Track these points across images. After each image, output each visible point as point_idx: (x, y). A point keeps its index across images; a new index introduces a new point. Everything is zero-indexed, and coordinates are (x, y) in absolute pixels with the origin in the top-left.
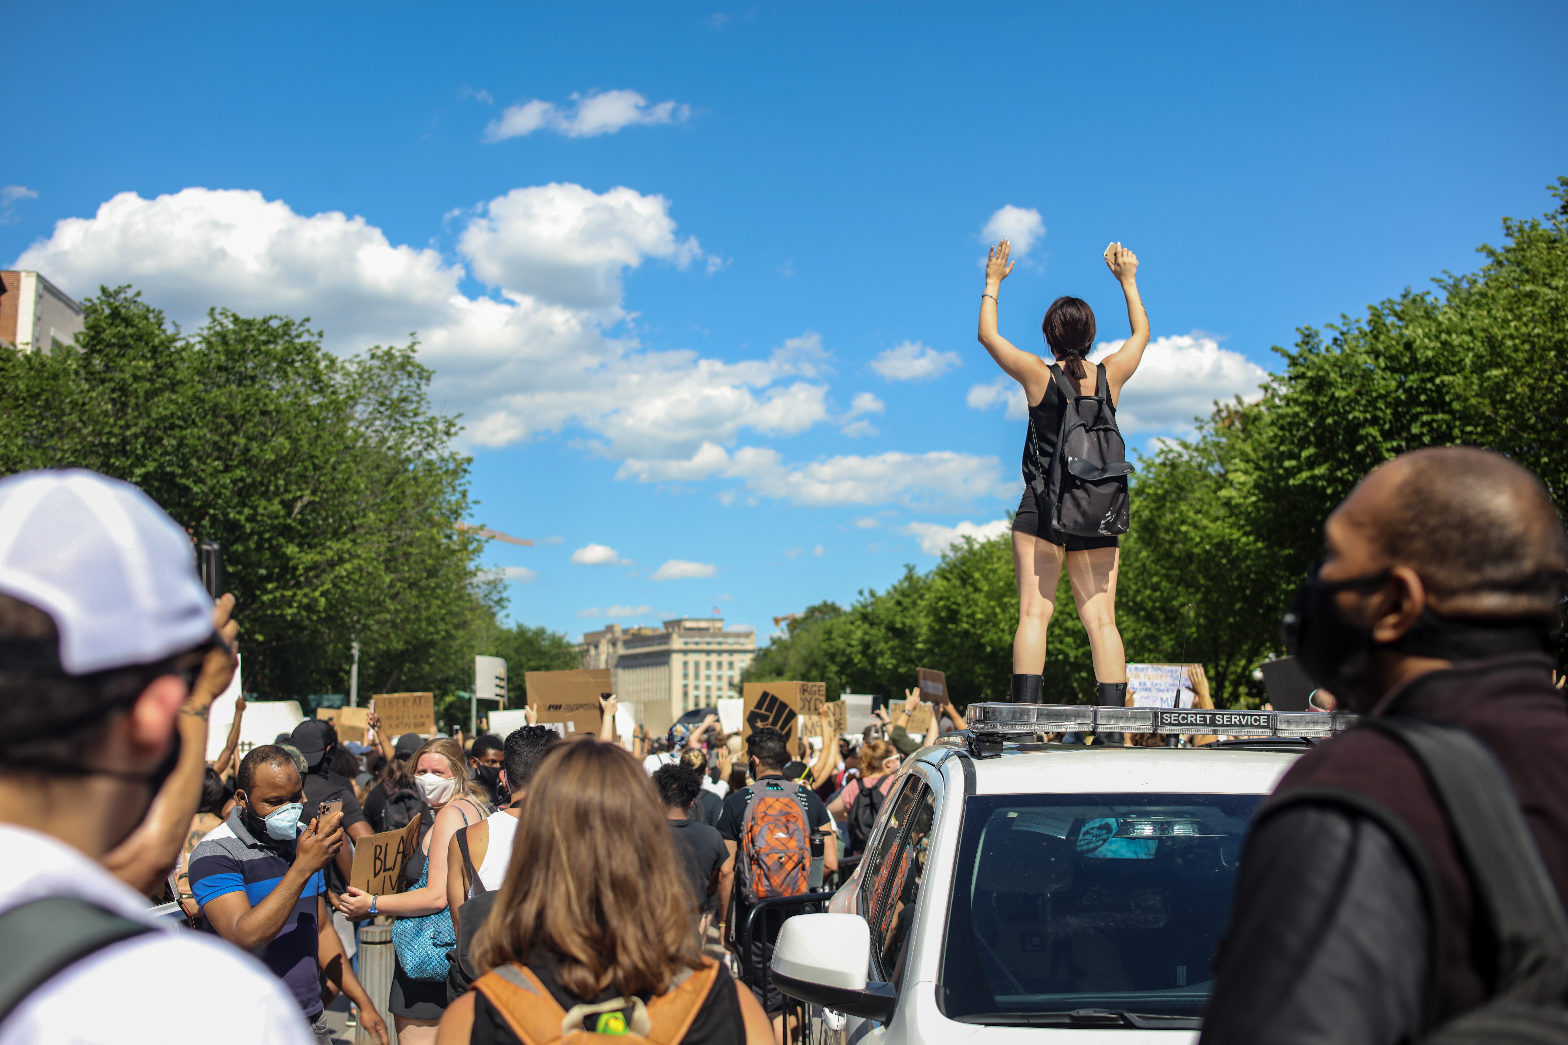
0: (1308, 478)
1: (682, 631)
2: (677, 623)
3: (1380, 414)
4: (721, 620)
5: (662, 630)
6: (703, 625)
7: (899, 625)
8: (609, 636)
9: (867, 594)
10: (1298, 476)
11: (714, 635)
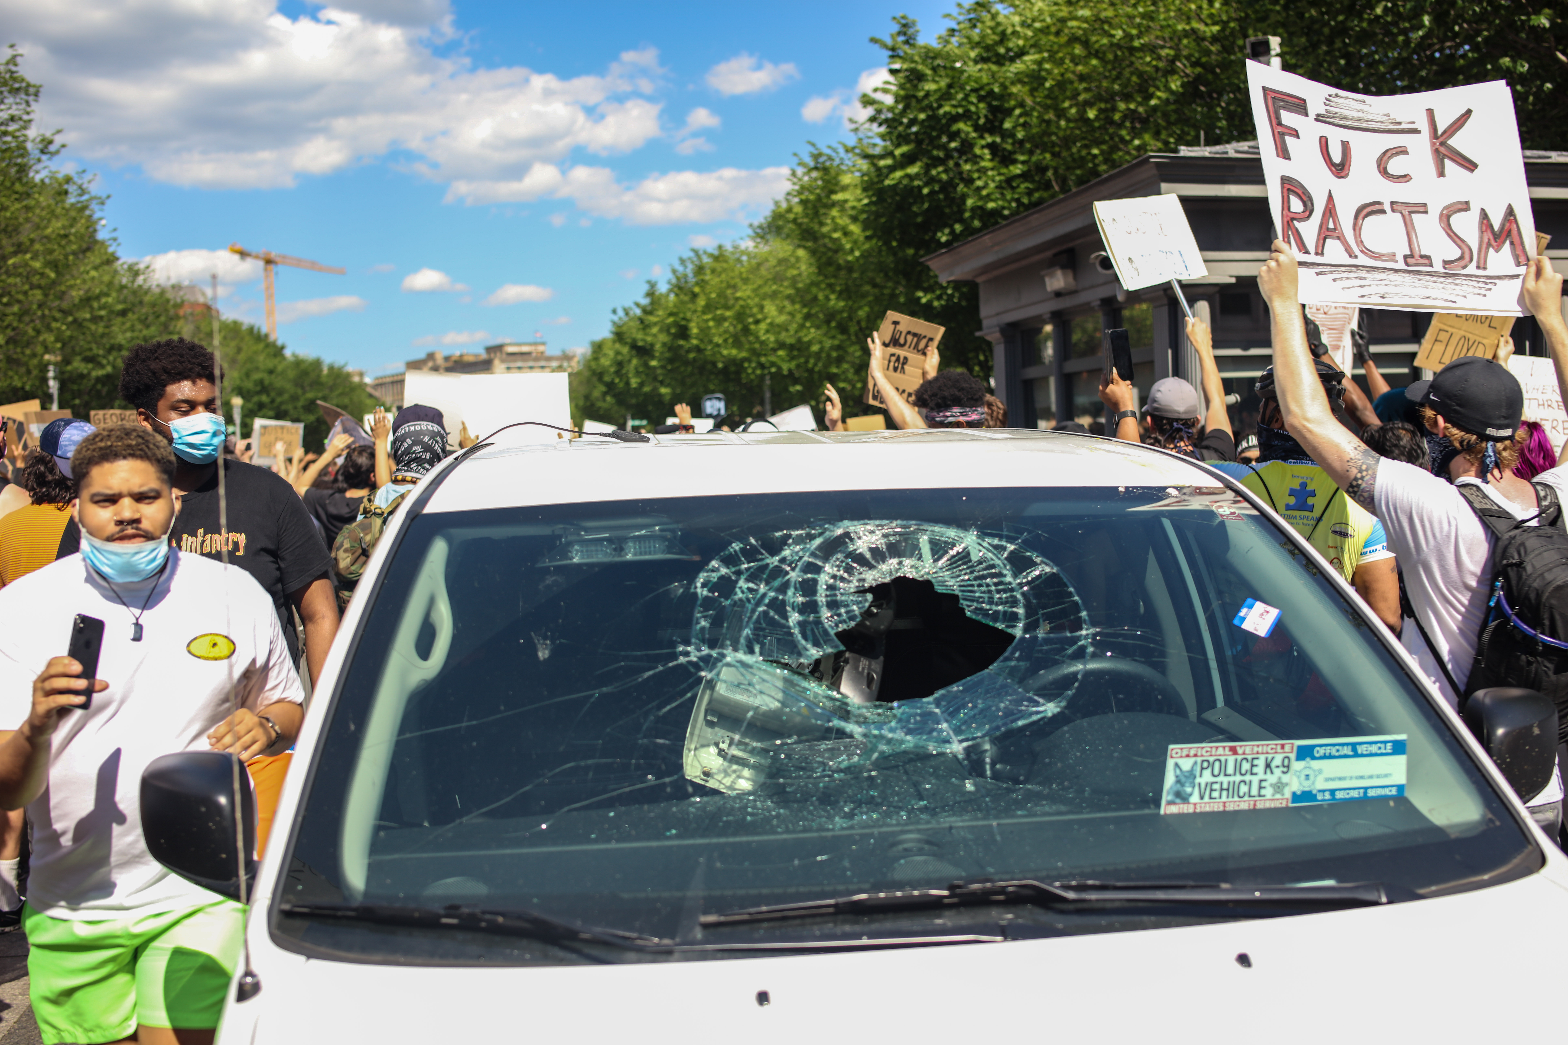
0: (903, 177)
1: (504, 356)
2: (498, 348)
3: (973, 109)
4: (543, 344)
5: (484, 356)
6: (525, 349)
7: (640, 344)
8: (430, 364)
9: (621, 313)
10: (892, 176)
11: (536, 359)
